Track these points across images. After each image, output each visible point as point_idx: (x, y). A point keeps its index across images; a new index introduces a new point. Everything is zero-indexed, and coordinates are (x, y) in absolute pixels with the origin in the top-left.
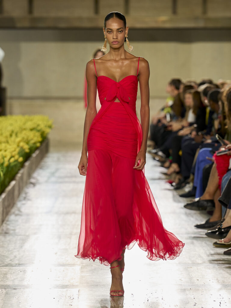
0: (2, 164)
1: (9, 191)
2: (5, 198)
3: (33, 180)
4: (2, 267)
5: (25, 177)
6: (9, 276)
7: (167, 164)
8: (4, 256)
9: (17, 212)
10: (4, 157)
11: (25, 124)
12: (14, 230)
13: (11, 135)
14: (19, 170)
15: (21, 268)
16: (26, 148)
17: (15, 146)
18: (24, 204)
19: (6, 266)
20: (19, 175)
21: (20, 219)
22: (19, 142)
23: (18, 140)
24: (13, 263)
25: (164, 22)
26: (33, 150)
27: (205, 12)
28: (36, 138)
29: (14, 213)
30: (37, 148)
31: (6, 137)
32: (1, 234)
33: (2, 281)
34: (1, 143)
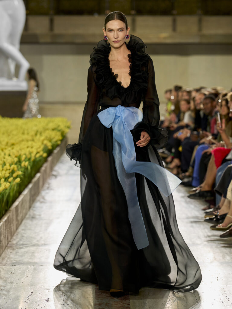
0: (29, 159)
2: (32, 187)
3: (54, 173)
4: (30, 247)
5: (48, 170)
6: (36, 254)
7: (169, 159)
8: (32, 237)
9: (42, 200)
10: (30, 153)
11: (47, 125)
12: (40, 215)
13: (36, 135)
14: (43, 164)
15: (46, 247)
16: (49, 145)
17: (40, 144)
18: (47, 193)
19: (34, 245)
20: (43, 168)
21: (44, 206)
22: (43, 140)
23: (42, 138)
24: (39, 243)
25: (165, 38)
26: (54, 147)
27: (200, 29)
28: (57, 137)
29: (39, 201)
31: (32, 136)
32: (28, 218)
33: (30, 258)
34: (27, 141)
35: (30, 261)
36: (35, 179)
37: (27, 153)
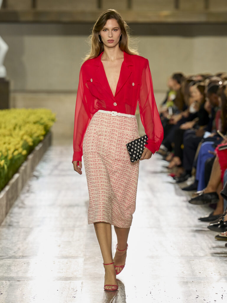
0: (6, 157)
1: (13, 184)
2: (9, 190)
3: (36, 173)
4: (6, 259)
5: (28, 170)
6: (12, 268)
7: (169, 157)
8: (7, 248)
9: (20, 205)
10: (7, 150)
11: (28, 117)
12: (18, 222)
13: (15, 128)
14: (23, 163)
15: (25, 260)
16: (30, 141)
17: (19, 139)
18: (27, 197)
19: (10, 258)
20: (22, 168)
21: (24, 212)
22: (23, 135)
23: (22, 133)
24: (16, 255)
25: (166, 16)
26: (36, 143)
27: (207, 6)
28: (39, 131)
29: (17, 206)
30: (40, 141)
31: (10, 130)
32: (4, 226)
33: (6, 272)
34: (4, 136)
35: (6, 275)
36: (13, 181)
37: (4, 151)
